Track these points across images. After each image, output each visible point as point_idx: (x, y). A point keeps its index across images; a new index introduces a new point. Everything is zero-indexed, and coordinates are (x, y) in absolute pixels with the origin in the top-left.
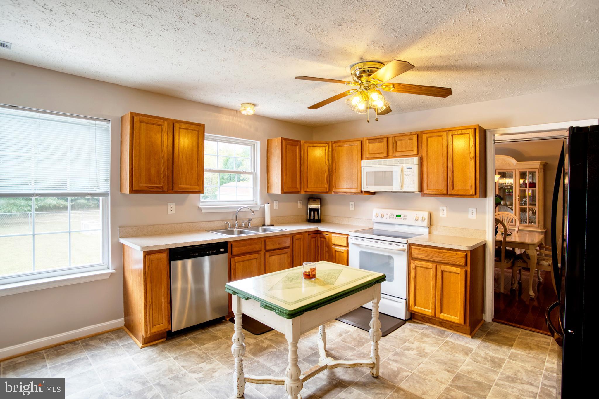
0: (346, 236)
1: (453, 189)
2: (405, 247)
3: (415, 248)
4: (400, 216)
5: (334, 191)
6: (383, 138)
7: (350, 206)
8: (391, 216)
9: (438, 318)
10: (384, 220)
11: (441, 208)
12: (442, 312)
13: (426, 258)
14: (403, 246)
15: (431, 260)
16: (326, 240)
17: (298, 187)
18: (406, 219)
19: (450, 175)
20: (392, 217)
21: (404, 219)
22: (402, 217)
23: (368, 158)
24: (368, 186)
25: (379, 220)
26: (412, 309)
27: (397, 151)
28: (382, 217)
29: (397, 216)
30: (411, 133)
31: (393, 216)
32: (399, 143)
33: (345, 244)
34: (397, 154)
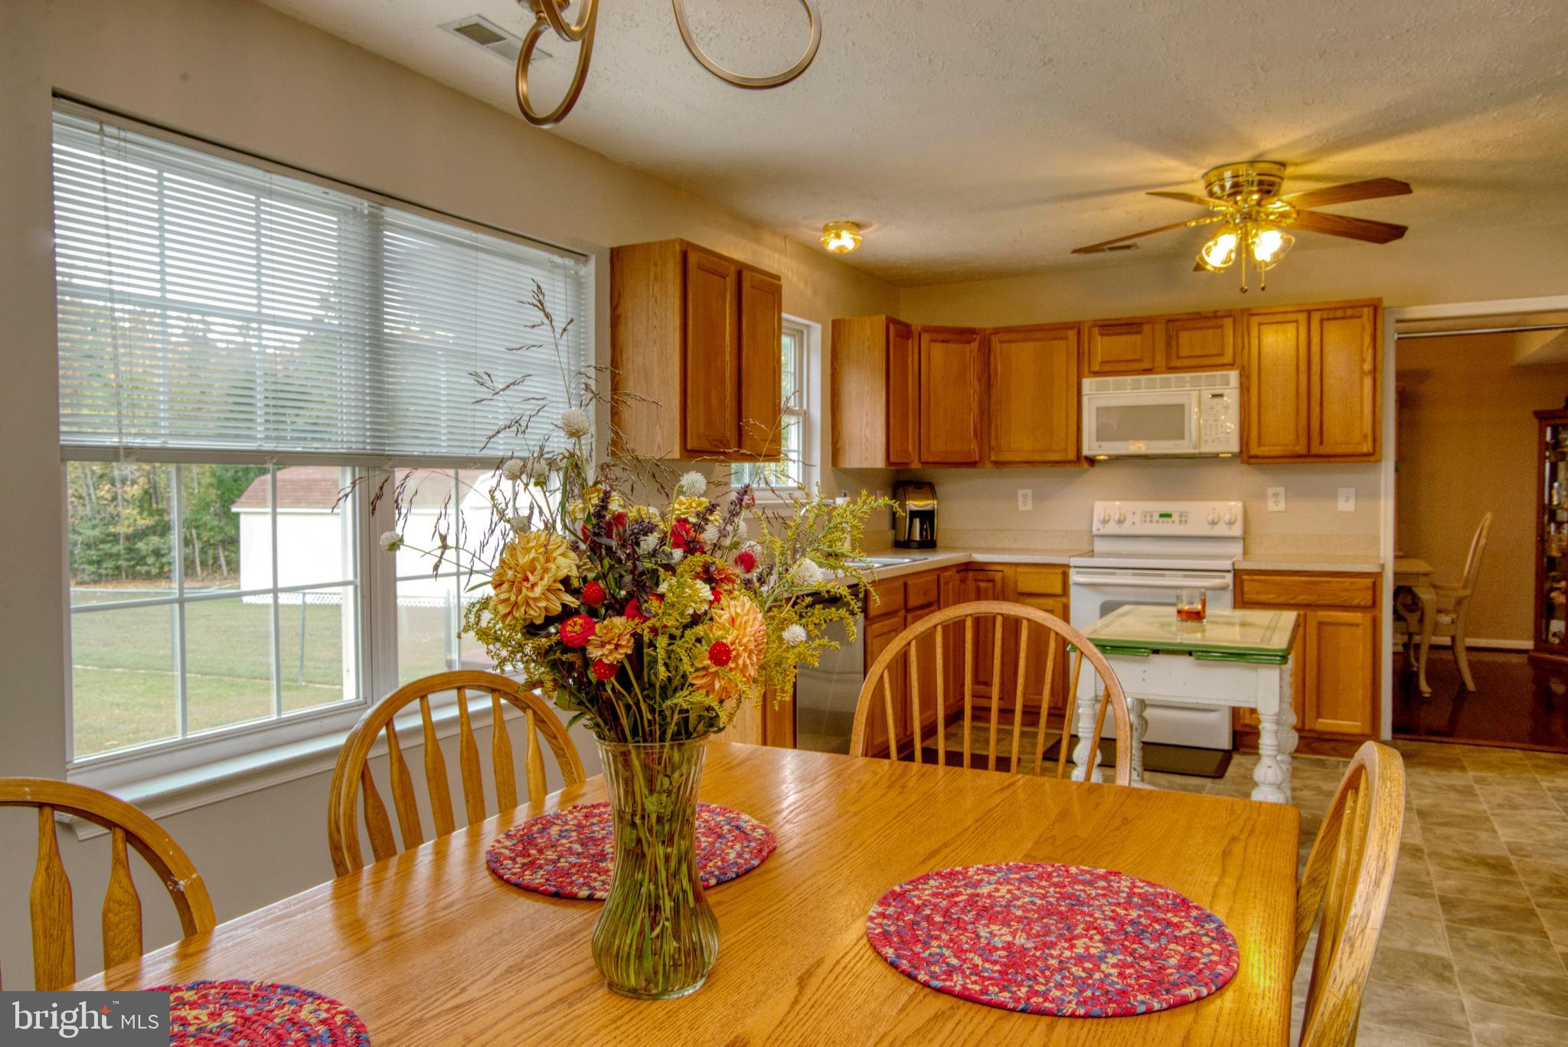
0: (1060, 571)
1: (1321, 443)
2: (1229, 579)
3: (1252, 580)
4: (1169, 515)
5: (993, 458)
6: (1141, 324)
7: (1020, 500)
8: (1147, 517)
9: (1310, 731)
10: (1126, 529)
11: (1270, 491)
12: (1319, 715)
13: (1280, 600)
14: (1223, 577)
15: (1293, 602)
16: (994, 586)
17: (910, 449)
18: (1186, 521)
19: (1316, 411)
20: (1148, 519)
21: (1181, 521)
22: (1175, 517)
23: (1096, 374)
24: (1104, 444)
25: (1112, 528)
26: (1247, 721)
27: (1178, 357)
28: (1120, 522)
29: (1161, 516)
30: (1215, 312)
31: (1151, 516)
32: (1184, 337)
33: (1058, 590)
34: (1179, 363)
